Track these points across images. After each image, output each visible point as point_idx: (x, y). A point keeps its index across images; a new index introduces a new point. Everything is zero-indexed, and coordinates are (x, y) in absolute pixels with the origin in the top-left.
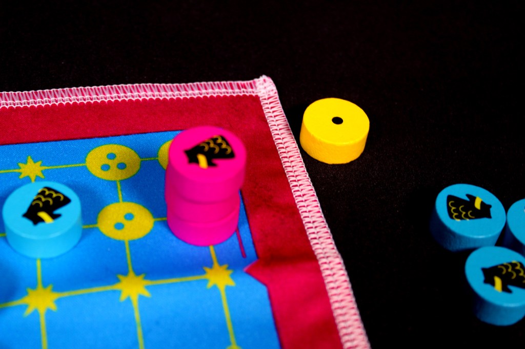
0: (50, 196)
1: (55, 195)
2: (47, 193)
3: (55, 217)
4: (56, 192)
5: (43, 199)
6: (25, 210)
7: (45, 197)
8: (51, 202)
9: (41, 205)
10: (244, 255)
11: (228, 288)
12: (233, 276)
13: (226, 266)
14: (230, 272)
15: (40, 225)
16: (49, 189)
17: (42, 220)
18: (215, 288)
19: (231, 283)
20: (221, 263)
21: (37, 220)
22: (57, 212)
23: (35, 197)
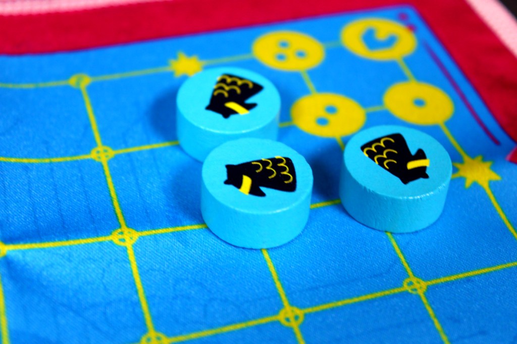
0: (234, 83)
1: (240, 83)
2: (229, 80)
3: (249, 107)
4: (241, 79)
5: (227, 88)
6: (207, 102)
7: (228, 85)
8: (239, 91)
9: (226, 95)
10: (496, 142)
11: (492, 184)
12: (494, 168)
13: (479, 158)
14: (489, 164)
15: (233, 117)
16: (231, 76)
17: (234, 112)
18: (475, 185)
19: (495, 177)
20: (473, 155)
21: (228, 113)
22: (250, 101)
23: (215, 87)
